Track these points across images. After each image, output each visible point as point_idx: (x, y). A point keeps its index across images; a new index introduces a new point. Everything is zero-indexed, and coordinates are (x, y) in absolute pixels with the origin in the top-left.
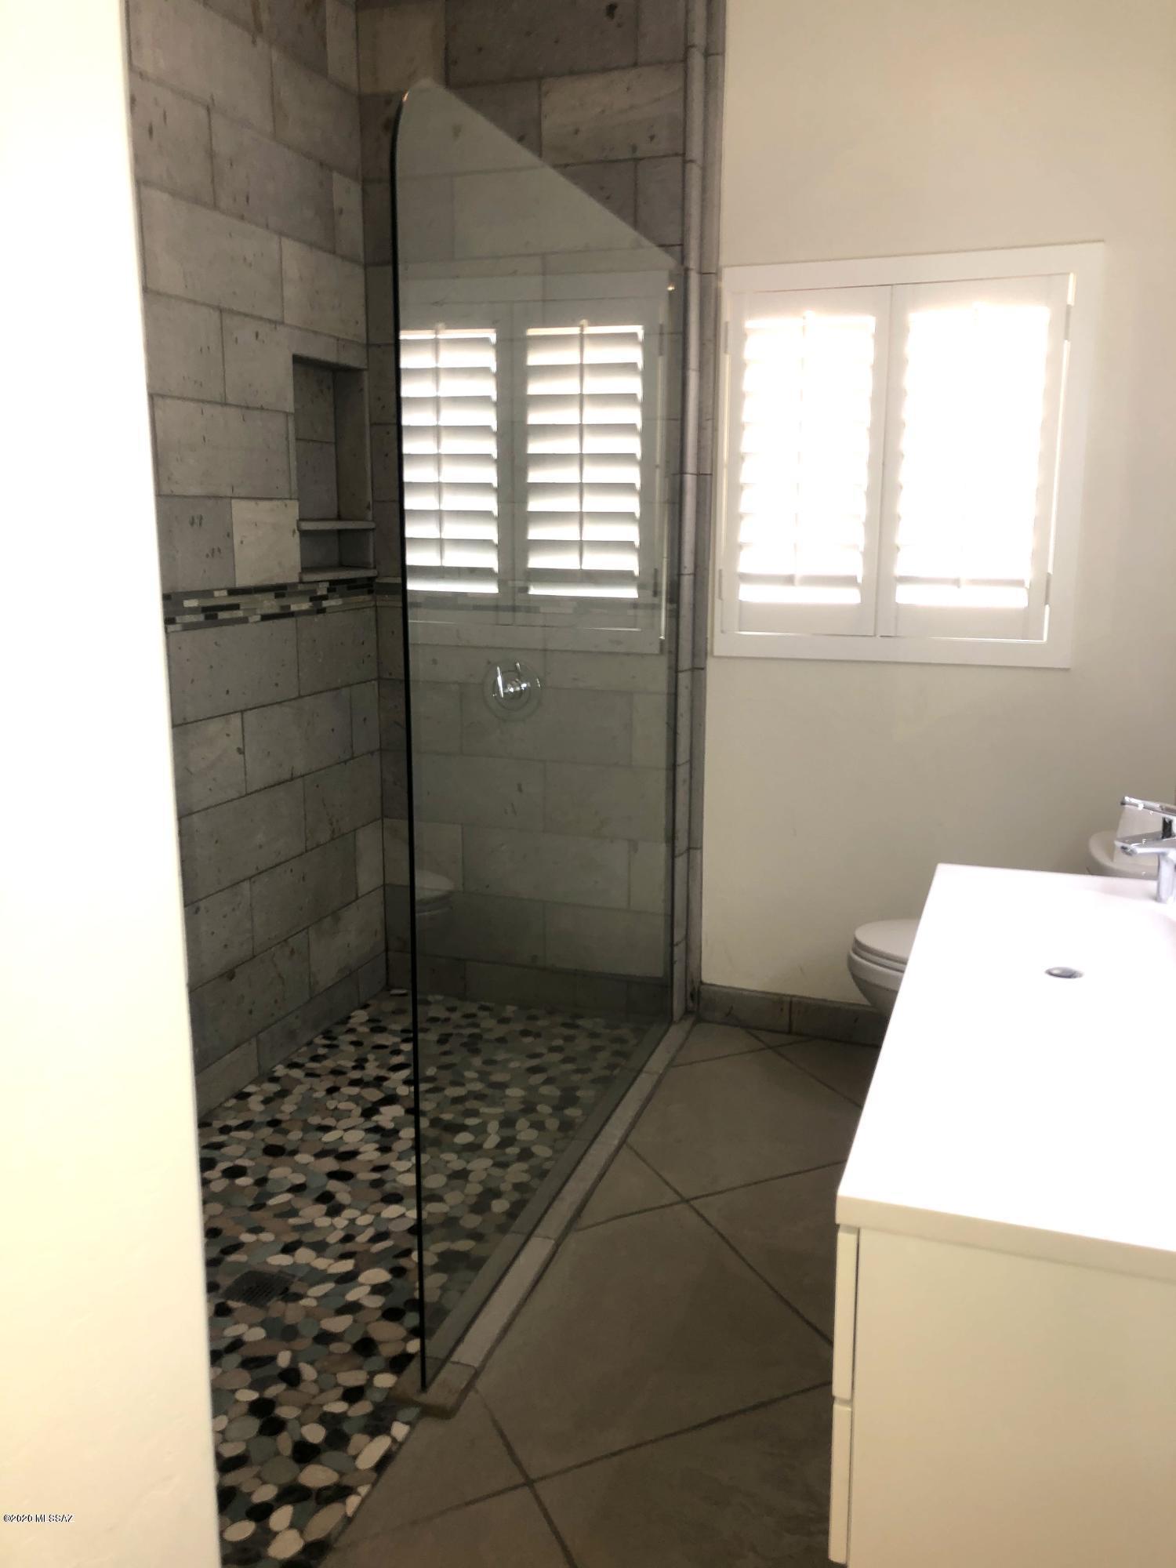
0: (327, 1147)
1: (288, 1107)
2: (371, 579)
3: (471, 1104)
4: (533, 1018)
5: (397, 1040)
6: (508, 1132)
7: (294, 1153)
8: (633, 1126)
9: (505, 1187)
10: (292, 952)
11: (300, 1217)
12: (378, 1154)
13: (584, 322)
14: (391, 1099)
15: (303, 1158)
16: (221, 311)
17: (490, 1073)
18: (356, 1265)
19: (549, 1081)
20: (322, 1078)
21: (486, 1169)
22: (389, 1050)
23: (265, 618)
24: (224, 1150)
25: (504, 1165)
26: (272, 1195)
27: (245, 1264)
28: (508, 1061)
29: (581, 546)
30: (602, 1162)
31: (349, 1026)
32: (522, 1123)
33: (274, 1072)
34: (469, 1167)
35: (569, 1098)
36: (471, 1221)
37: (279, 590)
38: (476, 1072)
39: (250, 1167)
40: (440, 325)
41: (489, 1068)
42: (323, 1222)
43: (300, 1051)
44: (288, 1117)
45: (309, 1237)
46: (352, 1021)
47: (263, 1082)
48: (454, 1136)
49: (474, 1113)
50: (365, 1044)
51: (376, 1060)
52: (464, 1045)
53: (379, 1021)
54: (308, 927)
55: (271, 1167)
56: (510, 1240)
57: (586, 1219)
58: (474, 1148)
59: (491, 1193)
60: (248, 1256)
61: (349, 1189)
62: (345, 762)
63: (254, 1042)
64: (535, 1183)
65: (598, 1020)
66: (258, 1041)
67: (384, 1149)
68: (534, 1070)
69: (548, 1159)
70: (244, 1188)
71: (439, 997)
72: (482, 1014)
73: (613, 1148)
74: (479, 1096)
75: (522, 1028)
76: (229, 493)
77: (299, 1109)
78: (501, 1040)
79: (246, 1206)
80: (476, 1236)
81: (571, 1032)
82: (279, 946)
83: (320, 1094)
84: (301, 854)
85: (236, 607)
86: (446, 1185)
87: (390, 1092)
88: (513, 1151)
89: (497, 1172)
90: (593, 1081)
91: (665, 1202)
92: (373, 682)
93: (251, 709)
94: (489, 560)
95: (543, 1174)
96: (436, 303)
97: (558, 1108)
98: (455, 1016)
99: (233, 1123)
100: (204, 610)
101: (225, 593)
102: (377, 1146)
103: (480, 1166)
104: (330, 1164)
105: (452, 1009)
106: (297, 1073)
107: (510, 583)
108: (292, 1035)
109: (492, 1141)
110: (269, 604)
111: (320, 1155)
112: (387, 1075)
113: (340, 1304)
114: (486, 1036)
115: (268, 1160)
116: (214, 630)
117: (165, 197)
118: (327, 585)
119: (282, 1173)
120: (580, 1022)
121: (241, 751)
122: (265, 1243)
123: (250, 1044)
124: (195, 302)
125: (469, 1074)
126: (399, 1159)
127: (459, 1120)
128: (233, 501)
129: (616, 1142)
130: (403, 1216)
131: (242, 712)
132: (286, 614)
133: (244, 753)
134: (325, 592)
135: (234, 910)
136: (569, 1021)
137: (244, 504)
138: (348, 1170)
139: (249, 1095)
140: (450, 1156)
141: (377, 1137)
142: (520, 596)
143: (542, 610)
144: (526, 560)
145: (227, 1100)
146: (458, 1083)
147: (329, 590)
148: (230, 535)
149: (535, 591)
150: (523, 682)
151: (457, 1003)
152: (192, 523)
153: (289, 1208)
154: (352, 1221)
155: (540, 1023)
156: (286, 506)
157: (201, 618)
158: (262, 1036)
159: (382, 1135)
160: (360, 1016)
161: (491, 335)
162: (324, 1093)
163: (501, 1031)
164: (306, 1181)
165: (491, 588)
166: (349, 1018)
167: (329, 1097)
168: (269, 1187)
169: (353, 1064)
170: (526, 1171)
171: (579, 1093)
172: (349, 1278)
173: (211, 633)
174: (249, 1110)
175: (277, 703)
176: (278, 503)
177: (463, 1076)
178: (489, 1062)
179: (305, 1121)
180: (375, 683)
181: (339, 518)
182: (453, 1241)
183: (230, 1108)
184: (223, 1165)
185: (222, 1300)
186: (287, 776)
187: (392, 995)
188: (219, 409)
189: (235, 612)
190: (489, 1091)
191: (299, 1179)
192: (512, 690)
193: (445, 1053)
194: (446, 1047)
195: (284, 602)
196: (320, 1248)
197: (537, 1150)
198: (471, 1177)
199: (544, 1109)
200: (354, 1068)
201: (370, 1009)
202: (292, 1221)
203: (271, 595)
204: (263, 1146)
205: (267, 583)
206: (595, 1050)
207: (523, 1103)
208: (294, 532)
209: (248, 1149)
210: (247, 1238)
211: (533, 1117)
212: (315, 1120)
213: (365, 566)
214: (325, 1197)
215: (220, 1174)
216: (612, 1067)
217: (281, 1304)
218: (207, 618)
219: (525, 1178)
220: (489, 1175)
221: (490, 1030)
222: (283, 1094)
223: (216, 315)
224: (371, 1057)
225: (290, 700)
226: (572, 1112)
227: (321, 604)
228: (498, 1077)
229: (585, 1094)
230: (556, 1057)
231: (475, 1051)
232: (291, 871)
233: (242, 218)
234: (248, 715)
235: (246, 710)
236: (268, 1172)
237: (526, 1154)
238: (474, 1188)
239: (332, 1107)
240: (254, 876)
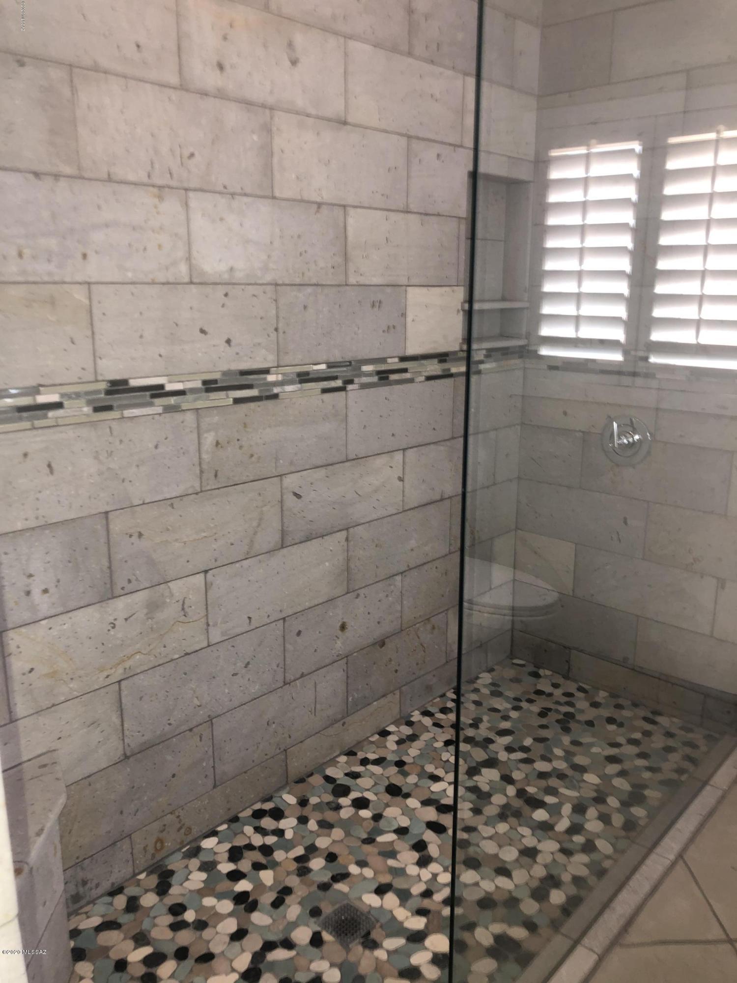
0: (433, 797)
1: (413, 751)
2: (522, 347)
3: (553, 782)
4: (619, 707)
5: (509, 706)
6: (578, 819)
7: (407, 796)
8: (692, 840)
9: (566, 878)
10: (433, 628)
11: (397, 860)
12: (471, 814)
13: (721, 127)
14: (491, 763)
15: (413, 803)
16: (409, 137)
17: (574, 754)
18: (427, 926)
19: (622, 774)
20: (444, 729)
21: (552, 853)
22: (501, 714)
23: (429, 378)
24: (359, 781)
25: (566, 852)
26: (382, 832)
27: (345, 895)
28: (592, 745)
29: (698, 324)
30: (656, 876)
31: (476, 686)
32: (592, 813)
33: (412, 716)
34: (540, 847)
35: (635, 797)
36: (530, 907)
37: (442, 357)
38: (564, 750)
39: (373, 801)
40: (593, 141)
41: (573, 749)
42: (413, 870)
43: (435, 701)
44: (411, 761)
45: (399, 883)
46: (479, 681)
47: (402, 724)
48: (533, 811)
49: (553, 791)
50: (484, 705)
51: (488, 722)
52: (558, 721)
53: (498, 686)
54: (447, 610)
55: (387, 805)
56: (559, 943)
57: (633, 936)
58: (546, 827)
59: (552, 881)
60: (350, 888)
61: (439, 842)
62: (488, 487)
63: (398, 692)
64: (592, 880)
65: (675, 720)
66: (401, 693)
67: (477, 811)
68: (612, 759)
69: (608, 857)
70: (365, 819)
71: (548, 673)
72: (581, 695)
73: (668, 863)
74: (561, 776)
75: (609, 715)
76: (406, 283)
77: (421, 756)
78: (590, 723)
79: (359, 838)
80: (531, 926)
81: (648, 727)
82: (423, 623)
83: (439, 744)
84: (446, 555)
85: (405, 370)
86: (517, 860)
87: (492, 756)
88: (579, 839)
89: (561, 858)
90: (663, 783)
91: (710, 937)
92: (516, 426)
93: (410, 448)
94: (618, 334)
95: (601, 873)
96: (592, 123)
97: (626, 804)
98: (558, 692)
99: (372, 756)
100: (379, 373)
101: (396, 360)
102: (471, 806)
103: (548, 847)
104: (431, 814)
105: (556, 686)
106: (427, 721)
107: (633, 353)
108: (429, 688)
109: (563, 825)
110: (433, 367)
111: (426, 803)
112: (493, 738)
113: (403, 965)
114: (578, 717)
115: (387, 797)
116: (387, 388)
117: (367, 48)
118: (484, 352)
119: (394, 814)
120: (659, 719)
121: (401, 479)
122: (365, 878)
123: (394, 694)
124: (385, 131)
125: (558, 752)
126: (486, 824)
127: (540, 796)
128: (409, 289)
129: (672, 857)
130: (477, 884)
131: (404, 450)
132: (448, 375)
133: (403, 481)
134: (482, 358)
135: (387, 596)
136: (650, 716)
137: (417, 290)
138: (442, 823)
139: (389, 733)
140: (525, 831)
141: (473, 797)
142: (641, 364)
143: (657, 376)
144: (648, 333)
145: (372, 735)
146: (545, 758)
147: (487, 356)
148: (404, 315)
149: (654, 359)
150: (635, 434)
151: (561, 680)
152: (373, 306)
153: (391, 849)
154: (435, 876)
155: (626, 713)
156: (453, 291)
157: (375, 379)
158: (404, 688)
159: (478, 797)
160: (486, 678)
161: (636, 146)
162: (442, 744)
163: (591, 714)
164: (409, 826)
165: (617, 357)
166: (477, 678)
167: (445, 748)
168: (382, 824)
169: (471, 722)
170: (585, 865)
171: (647, 792)
172: (417, 938)
173: (384, 391)
174: (386, 747)
175: (433, 443)
176: (447, 289)
177: (552, 752)
178: (575, 743)
179: (423, 767)
180: (519, 428)
181: (503, 299)
182: (510, 924)
183: (372, 743)
184: (354, 795)
185: (318, 929)
186: (438, 497)
187: (513, 664)
188: (402, 215)
189: (404, 374)
190: (570, 772)
191: (404, 822)
192: (625, 441)
193: (543, 727)
194: (544, 721)
195: (446, 366)
196: (404, 896)
197: (601, 844)
198: (539, 858)
199: (613, 802)
200: (471, 725)
201: (494, 673)
202: (391, 862)
203: (436, 361)
204: (387, 783)
205: (432, 351)
206: (668, 749)
207: (596, 791)
208: (458, 311)
209: (376, 784)
210: (354, 869)
211: (602, 808)
212: (430, 768)
213: (519, 337)
214: (420, 846)
215: (350, 803)
216: (680, 771)
217: (360, 948)
218: (381, 379)
219: (584, 872)
220: (554, 860)
221: (582, 711)
222: (413, 738)
223: (403, 141)
224: (485, 718)
225: (445, 440)
226: (638, 812)
227: (478, 367)
228: (580, 760)
229: (653, 794)
230: (632, 750)
231: (566, 730)
232: (436, 568)
233: (432, 62)
234: (409, 453)
235: (407, 449)
236: (385, 809)
237: (589, 847)
238: (539, 871)
239: (444, 759)
240: (405, 571)
